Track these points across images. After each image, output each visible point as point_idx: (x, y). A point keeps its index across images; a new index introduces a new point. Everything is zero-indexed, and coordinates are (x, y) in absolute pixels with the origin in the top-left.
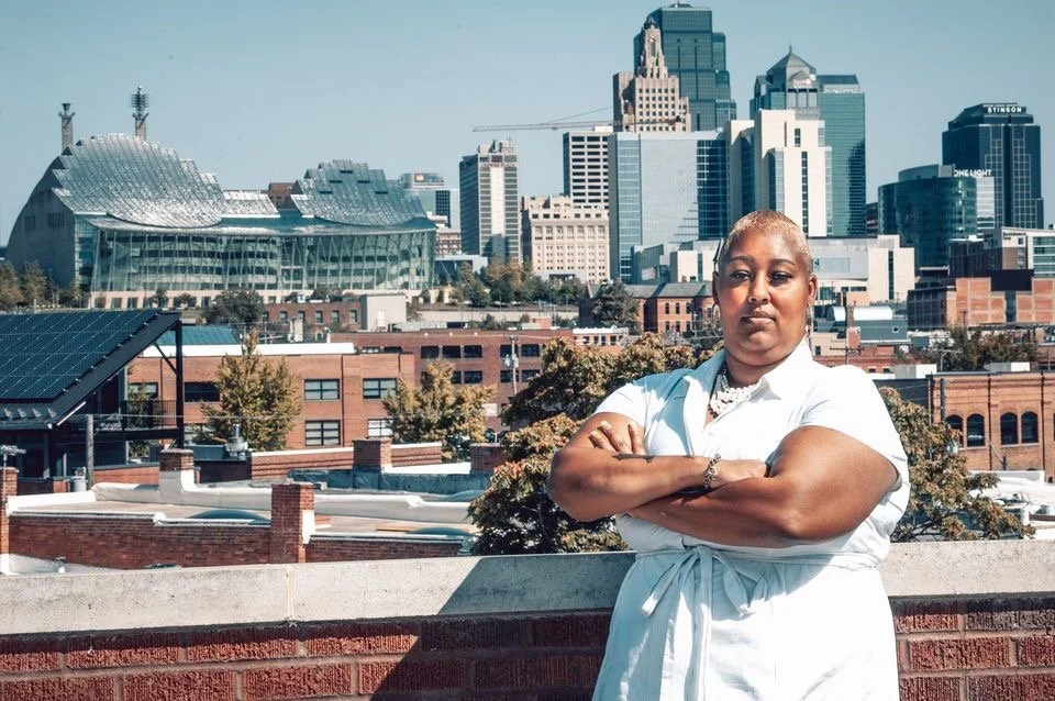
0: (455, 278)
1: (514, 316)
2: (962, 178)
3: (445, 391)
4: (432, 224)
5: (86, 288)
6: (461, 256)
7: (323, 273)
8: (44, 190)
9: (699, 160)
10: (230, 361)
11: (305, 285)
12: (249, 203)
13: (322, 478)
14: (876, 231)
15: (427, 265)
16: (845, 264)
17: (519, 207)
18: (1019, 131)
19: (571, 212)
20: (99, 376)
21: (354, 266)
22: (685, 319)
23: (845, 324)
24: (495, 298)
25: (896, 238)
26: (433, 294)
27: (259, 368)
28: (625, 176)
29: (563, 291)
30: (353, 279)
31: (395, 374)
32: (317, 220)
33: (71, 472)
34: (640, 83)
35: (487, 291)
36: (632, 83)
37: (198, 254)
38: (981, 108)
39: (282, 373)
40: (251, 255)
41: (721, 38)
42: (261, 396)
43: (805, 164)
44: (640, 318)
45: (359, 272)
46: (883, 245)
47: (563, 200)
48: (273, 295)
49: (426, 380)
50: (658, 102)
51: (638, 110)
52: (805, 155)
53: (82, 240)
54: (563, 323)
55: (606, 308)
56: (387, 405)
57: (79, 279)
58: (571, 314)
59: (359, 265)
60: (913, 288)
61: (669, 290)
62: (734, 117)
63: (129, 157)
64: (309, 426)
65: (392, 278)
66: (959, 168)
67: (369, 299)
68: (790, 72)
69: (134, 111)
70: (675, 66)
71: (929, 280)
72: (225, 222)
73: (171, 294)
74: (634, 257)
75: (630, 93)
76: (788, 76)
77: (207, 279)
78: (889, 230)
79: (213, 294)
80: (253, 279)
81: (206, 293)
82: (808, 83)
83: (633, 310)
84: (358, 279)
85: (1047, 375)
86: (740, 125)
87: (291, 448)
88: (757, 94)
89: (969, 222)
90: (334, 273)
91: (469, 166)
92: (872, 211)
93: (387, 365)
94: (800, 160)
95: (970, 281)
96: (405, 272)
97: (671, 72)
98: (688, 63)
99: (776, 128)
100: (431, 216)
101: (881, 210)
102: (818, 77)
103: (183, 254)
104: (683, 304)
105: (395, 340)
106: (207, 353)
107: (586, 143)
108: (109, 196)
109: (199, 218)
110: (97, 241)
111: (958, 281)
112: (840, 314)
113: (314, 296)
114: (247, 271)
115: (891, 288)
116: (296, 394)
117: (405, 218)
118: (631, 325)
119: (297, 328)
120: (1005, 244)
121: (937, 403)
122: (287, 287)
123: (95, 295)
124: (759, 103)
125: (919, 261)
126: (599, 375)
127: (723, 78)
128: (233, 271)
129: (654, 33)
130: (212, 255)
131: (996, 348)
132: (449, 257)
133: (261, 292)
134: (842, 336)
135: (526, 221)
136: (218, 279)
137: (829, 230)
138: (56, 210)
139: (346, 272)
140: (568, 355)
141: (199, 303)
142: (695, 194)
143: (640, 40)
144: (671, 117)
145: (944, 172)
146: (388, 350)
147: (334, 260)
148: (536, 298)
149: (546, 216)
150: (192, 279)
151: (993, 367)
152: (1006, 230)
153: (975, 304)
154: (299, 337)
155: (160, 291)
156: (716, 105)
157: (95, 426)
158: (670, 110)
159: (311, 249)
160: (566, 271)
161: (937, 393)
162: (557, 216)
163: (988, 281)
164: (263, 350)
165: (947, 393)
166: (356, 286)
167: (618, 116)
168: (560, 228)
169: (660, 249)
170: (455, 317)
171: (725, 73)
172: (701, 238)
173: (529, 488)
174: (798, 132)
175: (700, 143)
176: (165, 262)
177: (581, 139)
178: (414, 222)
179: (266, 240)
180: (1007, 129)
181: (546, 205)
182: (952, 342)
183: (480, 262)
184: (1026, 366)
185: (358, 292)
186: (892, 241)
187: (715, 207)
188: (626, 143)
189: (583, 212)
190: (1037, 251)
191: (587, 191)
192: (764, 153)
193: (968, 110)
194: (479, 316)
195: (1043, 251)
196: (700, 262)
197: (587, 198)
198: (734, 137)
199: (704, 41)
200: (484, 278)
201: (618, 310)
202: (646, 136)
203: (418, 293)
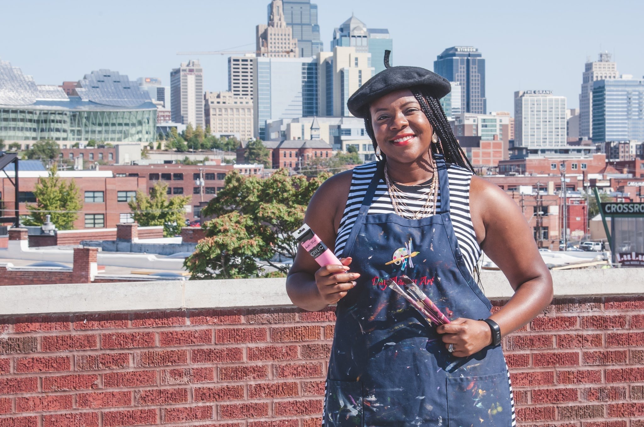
0: (167, 136)
1: (200, 157)
3: (163, 199)
4: (155, 106)
6: (171, 124)
7: (93, 132)
9: (303, 73)
10: (42, 180)
11: (83, 138)
12: (52, 92)
13: (99, 245)
15: (152, 130)
17: (203, 98)
18: (474, 61)
19: (232, 101)
21: (111, 128)
22: (295, 160)
24: (190, 147)
26: (155, 145)
27: (59, 184)
28: (262, 81)
29: (227, 144)
30: (110, 136)
31: (135, 188)
32: (91, 102)
34: (271, 30)
35: (186, 143)
36: (266, 31)
37: (22, 120)
38: (454, 49)
39: (71, 188)
40: (53, 121)
41: (315, 7)
42: (60, 200)
43: (360, 76)
44: (270, 160)
45: (114, 132)
47: (228, 94)
48: (64, 143)
49: (153, 192)
50: (280, 41)
51: (269, 45)
52: (360, 72)
54: (228, 162)
55: (251, 154)
56: (130, 206)
58: (232, 157)
59: (114, 128)
61: (285, 144)
62: (322, 50)
64: (87, 217)
65: (132, 135)
67: (120, 148)
68: (352, 27)
70: (290, 21)
72: (38, 103)
73: (7, 142)
74: (267, 126)
75: (265, 36)
77: (28, 134)
79: (31, 143)
80: (54, 135)
81: (27, 142)
82: (362, 33)
83: (266, 155)
84: (113, 136)
86: (326, 55)
87: (77, 229)
88: (335, 38)
90: (100, 132)
91: (175, 73)
93: (131, 184)
94: (358, 74)
96: (139, 132)
97: (288, 24)
98: (297, 20)
99: (345, 57)
100: (154, 101)
102: (368, 29)
103: (14, 120)
104: (294, 152)
105: (135, 170)
107: (241, 63)
109: (23, 100)
113: (89, 145)
114: (50, 130)
116: (80, 199)
117: (140, 102)
118: (265, 163)
119: (79, 163)
120: (466, 122)
122: (73, 139)
124: (336, 42)
127: (316, 28)
128: (42, 130)
129: (279, 3)
130: (30, 121)
132: (164, 124)
133: (58, 142)
135: (207, 105)
136: (34, 134)
139: (107, 132)
140: (238, 180)
141: (23, 148)
143: (271, 7)
144: (288, 50)
146: (131, 175)
147: (100, 125)
148: (212, 147)
149: (218, 103)
150: (20, 134)
152: (467, 114)
154: (80, 167)
156: (312, 44)
158: (287, 46)
159: (87, 118)
160: (230, 133)
162: (224, 103)
164: (63, 174)
166: (112, 139)
167: (258, 48)
168: (226, 109)
169: (281, 122)
170: (168, 157)
171: (317, 26)
172: (304, 116)
173: (218, 251)
174: (356, 59)
175: (304, 64)
176: (4, 124)
177: (238, 60)
178: (145, 105)
179: (61, 113)
180: (468, 61)
181: (218, 96)
183: (182, 127)
185: (113, 143)
187: (312, 99)
188: (263, 63)
189: (239, 101)
190: (483, 126)
191: (241, 89)
192: (338, 70)
193: (447, 50)
194: (181, 157)
195: (486, 126)
196: (303, 130)
197: (241, 93)
198: (322, 61)
199: (307, 7)
200: (184, 136)
201: (258, 155)
202: (274, 59)
203: (147, 144)
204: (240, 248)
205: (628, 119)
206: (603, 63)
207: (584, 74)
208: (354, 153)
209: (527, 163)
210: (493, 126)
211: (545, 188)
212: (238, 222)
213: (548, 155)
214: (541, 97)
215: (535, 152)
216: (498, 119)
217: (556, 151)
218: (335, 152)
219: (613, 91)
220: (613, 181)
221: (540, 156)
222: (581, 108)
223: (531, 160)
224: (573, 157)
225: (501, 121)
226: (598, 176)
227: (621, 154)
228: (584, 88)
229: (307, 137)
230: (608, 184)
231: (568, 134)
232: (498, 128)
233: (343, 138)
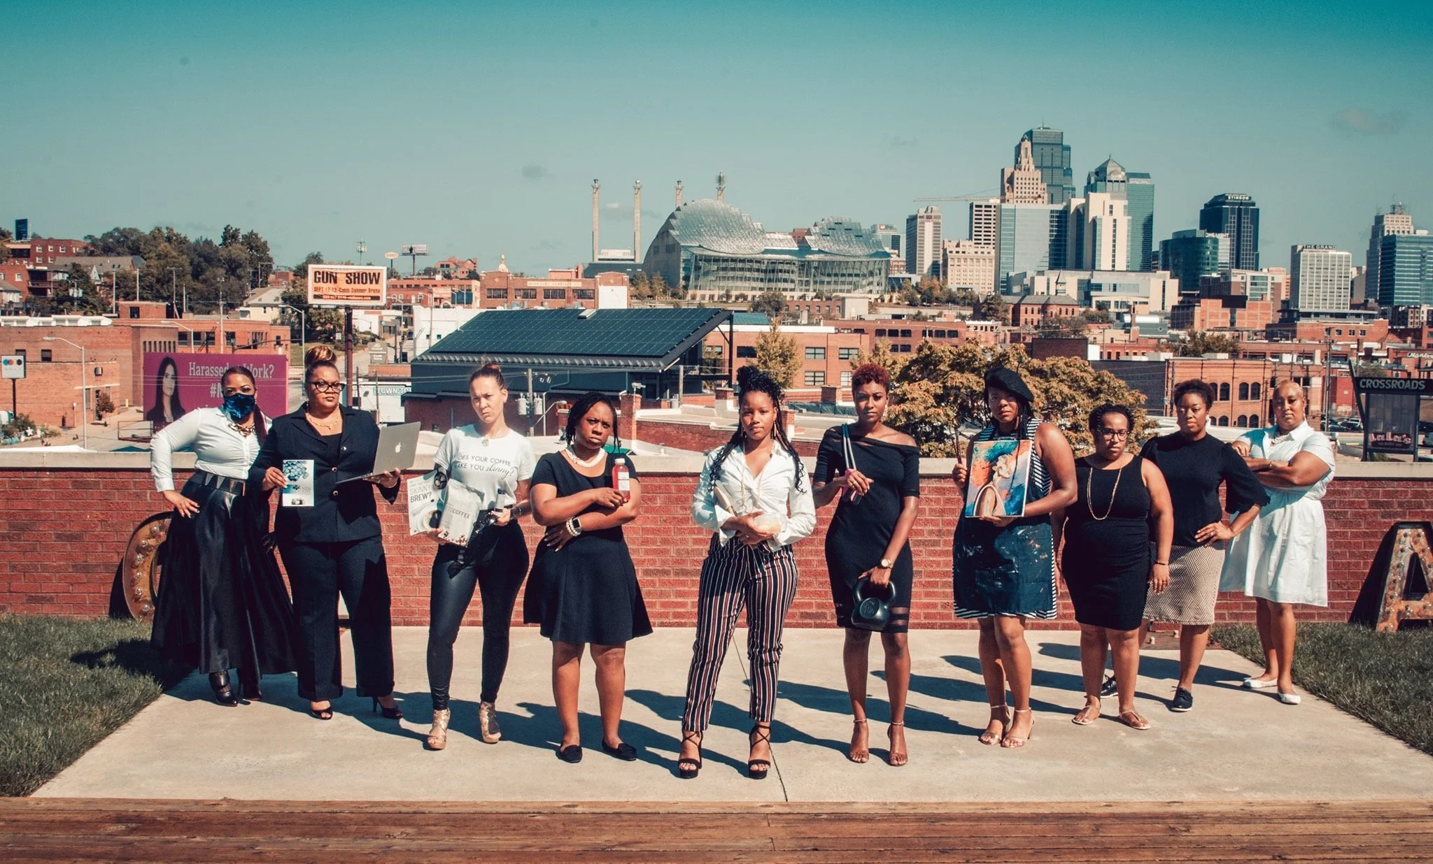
0: (900, 288)
1: (934, 312)
2: (1211, 238)
3: (886, 357)
4: (888, 255)
5: (686, 288)
6: (905, 275)
7: (822, 283)
8: (664, 232)
9: (1051, 221)
10: (763, 335)
11: (811, 289)
12: (781, 241)
13: (804, 406)
14: (1157, 268)
15: (883, 281)
16: (1135, 288)
17: (941, 246)
18: (1246, 211)
19: (972, 250)
20: (688, 344)
21: (841, 279)
22: (1037, 317)
23: (1130, 325)
24: (923, 300)
25: (1168, 273)
26: (887, 297)
27: (780, 340)
28: (1006, 230)
29: (964, 298)
30: (839, 287)
31: (858, 345)
32: (820, 252)
33: (671, 397)
34: (1017, 174)
35: (919, 296)
36: (1012, 174)
37: (750, 270)
38: (1224, 196)
39: (792, 344)
40: (781, 271)
41: (1068, 148)
42: (780, 356)
43: (1115, 226)
44: (1010, 316)
45: (843, 283)
46: (1160, 277)
47: (968, 243)
48: (791, 295)
49: (876, 350)
50: (1027, 186)
51: (1015, 190)
52: (1115, 221)
53: (684, 261)
54: (963, 318)
55: (989, 309)
56: (852, 364)
57: (682, 283)
58: (968, 312)
59: (843, 279)
60: (1176, 304)
61: (1028, 299)
62: (1074, 196)
63: (713, 213)
64: (807, 374)
65: (863, 287)
66: (1209, 232)
67: (847, 301)
68: (1109, 170)
69: (717, 185)
70: (1039, 164)
71: (1187, 299)
72: (766, 252)
73: (734, 293)
74: (1009, 279)
75: (1011, 180)
76: (1108, 172)
77: (754, 284)
78: (1165, 268)
79: (758, 293)
80: (782, 285)
81: (754, 293)
82: (1121, 176)
83: (1006, 311)
84: (843, 287)
85: (1237, 362)
86: (1076, 202)
87: (797, 387)
88: (1089, 182)
89: (1213, 264)
90: (829, 283)
91: (912, 221)
92: (1155, 256)
93: (854, 340)
94: (1112, 224)
95: (1209, 301)
96: (870, 283)
97: (1036, 167)
98: (1047, 163)
99: (1098, 205)
100: (888, 250)
101: (1161, 256)
102: (1127, 174)
103: (742, 269)
104: (1036, 308)
105: (860, 325)
106: (749, 331)
107: (983, 209)
108: (700, 234)
109: (752, 249)
110: (693, 261)
111: (1202, 301)
112: (1127, 319)
113: (816, 297)
114: (778, 280)
115: (1163, 303)
116: (800, 356)
117: (872, 251)
118: (1004, 320)
119: (804, 317)
120: (1233, 279)
121: (1170, 376)
122: (801, 290)
123: (691, 292)
124: (1090, 188)
125: (1182, 287)
126: (947, 360)
127: (1068, 172)
128: (770, 280)
129: (1027, 144)
130: (758, 270)
131: (1214, 343)
132: (897, 275)
133: (784, 293)
134: (1128, 332)
135: (945, 255)
136: (761, 285)
137: (1128, 266)
138: (671, 242)
139: (836, 283)
140: (930, 348)
141: (749, 299)
142: (1048, 243)
143: (1018, 148)
144: (1035, 195)
145: (1200, 234)
146: (857, 331)
147: (829, 275)
148: (948, 302)
149: (958, 252)
150: (747, 284)
151: (1207, 356)
152: (1234, 271)
153: (1211, 315)
154: (805, 321)
155: (727, 291)
156: (1064, 189)
157: (685, 372)
158: (1035, 191)
159: (815, 268)
160: (968, 286)
161: (1170, 370)
162: (964, 252)
163: (1220, 302)
164: (783, 329)
165: (1176, 370)
166: (841, 291)
167: (1003, 194)
168: (965, 260)
169: (1025, 275)
170: (898, 311)
171: (1069, 169)
172: (1050, 269)
173: (904, 420)
174: (1111, 207)
175: (1052, 211)
176: (731, 274)
177: (981, 206)
178: (877, 254)
179: (789, 263)
180: (1239, 210)
181: (958, 246)
182: (1188, 338)
183: (916, 279)
184: (1226, 356)
185: (842, 295)
186: (1165, 275)
187: (1060, 250)
188: (1007, 210)
189: (980, 250)
190: (1252, 284)
191: (983, 238)
192: (1090, 220)
193: (1216, 197)
194: (913, 311)
195: (1256, 284)
196: (1048, 284)
197: (983, 242)
198: (1072, 210)
199: (1057, 150)
200: (917, 288)
201: (996, 311)
202: (1019, 206)
203: (878, 296)
204: (926, 416)
205: (1421, 280)
206: (1395, 216)
207: (1373, 228)
208: (1104, 311)
209: (1298, 328)
210: (1263, 284)
211: (1310, 356)
212: (927, 391)
213: (1322, 319)
214: (1322, 253)
215: (1307, 315)
216: (1270, 276)
217: (1332, 315)
218: (1083, 309)
219: (1404, 248)
220: (1391, 351)
221: (1313, 321)
222: (1368, 266)
223: (1302, 325)
224: (1352, 323)
225: (1273, 279)
226: (1375, 345)
227: (1410, 320)
228: (1373, 243)
229: (1052, 292)
230: (1385, 354)
231: (1352, 295)
232: (1269, 286)
233: (1093, 293)
